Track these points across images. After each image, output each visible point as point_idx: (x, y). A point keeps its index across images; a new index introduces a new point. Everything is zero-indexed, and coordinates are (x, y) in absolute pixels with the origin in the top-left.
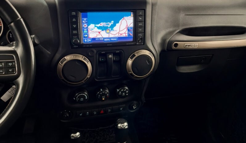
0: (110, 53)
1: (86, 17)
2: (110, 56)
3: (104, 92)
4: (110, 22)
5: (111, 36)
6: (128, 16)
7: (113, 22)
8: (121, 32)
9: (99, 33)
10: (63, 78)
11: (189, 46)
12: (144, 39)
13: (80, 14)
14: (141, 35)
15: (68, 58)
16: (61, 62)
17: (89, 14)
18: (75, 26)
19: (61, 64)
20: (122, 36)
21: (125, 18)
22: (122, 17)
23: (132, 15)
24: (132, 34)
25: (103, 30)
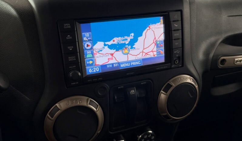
0: (132, 87)
1: (89, 30)
2: (132, 92)
4: (129, 36)
5: (131, 58)
6: (155, 23)
7: (133, 34)
8: (146, 51)
9: (112, 55)
12: (182, 58)
14: (177, 52)
15: (62, 105)
16: (49, 114)
17: (93, 25)
18: (71, 48)
19: (50, 117)
20: (148, 56)
21: (152, 26)
22: (147, 25)
23: (162, 21)
24: (163, 52)
25: (117, 50)
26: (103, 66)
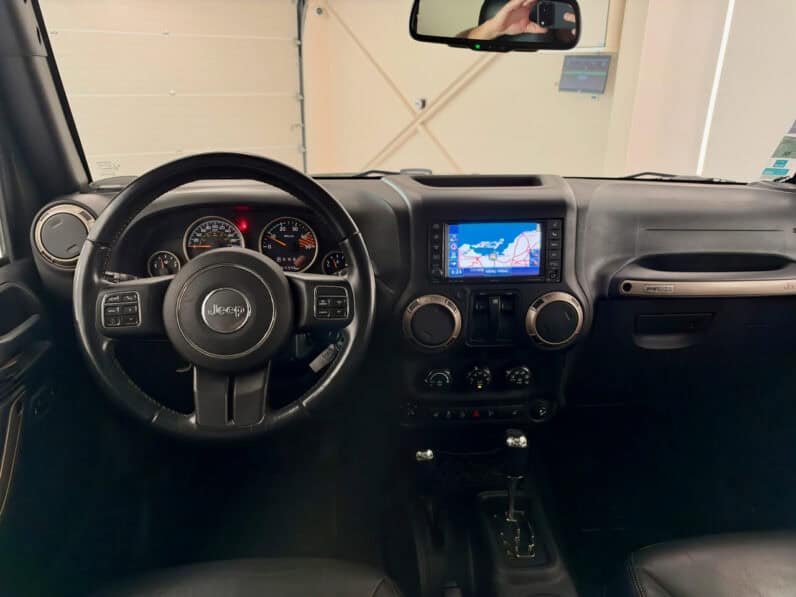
0: (495, 296)
1: (456, 232)
2: (496, 301)
3: (480, 373)
4: (498, 241)
5: (498, 265)
6: (530, 230)
7: (503, 240)
8: (517, 259)
9: (477, 259)
10: (412, 336)
11: (655, 289)
12: (560, 273)
13: (448, 228)
14: (555, 264)
15: (422, 301)
16: (409, 308)
17: (461, 227)
18: (436, 247)
19: (410, 311)
20: (518, 266)
21: (525, 233)
22: (520, 232)
24: (537, 263)
25: (483, 255)
26: (467, 270)
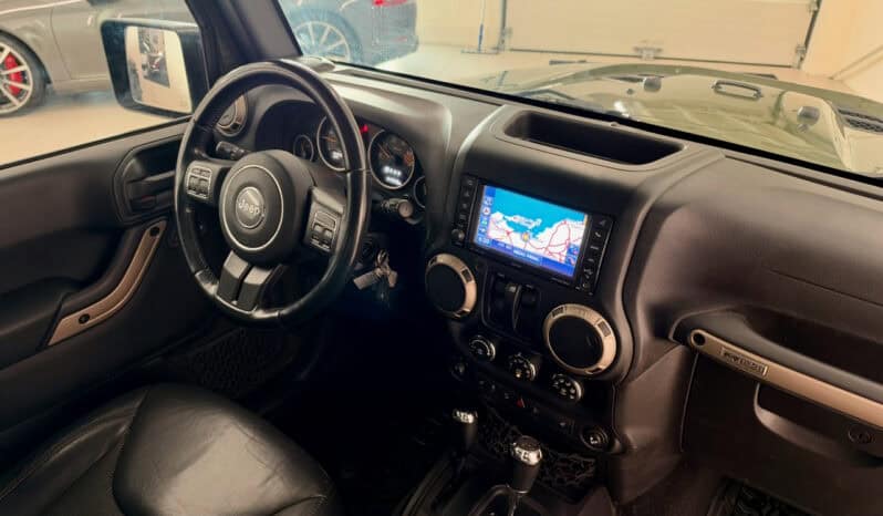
1: (492, 195)
2: (513, 289)
4: (534, 219)
5: (529, 248)
6: (575, 219)
7: (540, 221)
8: (551, 249)
9: (508, 233)
11: (736, 359)
14: (590, 272)
15: (441, 258)
18: (465, 206)
20: (551, 257)
21: (569, 221)
23: (585, 221)
24: (573, 263)
25: (516, 231)
26: (495, 242)
